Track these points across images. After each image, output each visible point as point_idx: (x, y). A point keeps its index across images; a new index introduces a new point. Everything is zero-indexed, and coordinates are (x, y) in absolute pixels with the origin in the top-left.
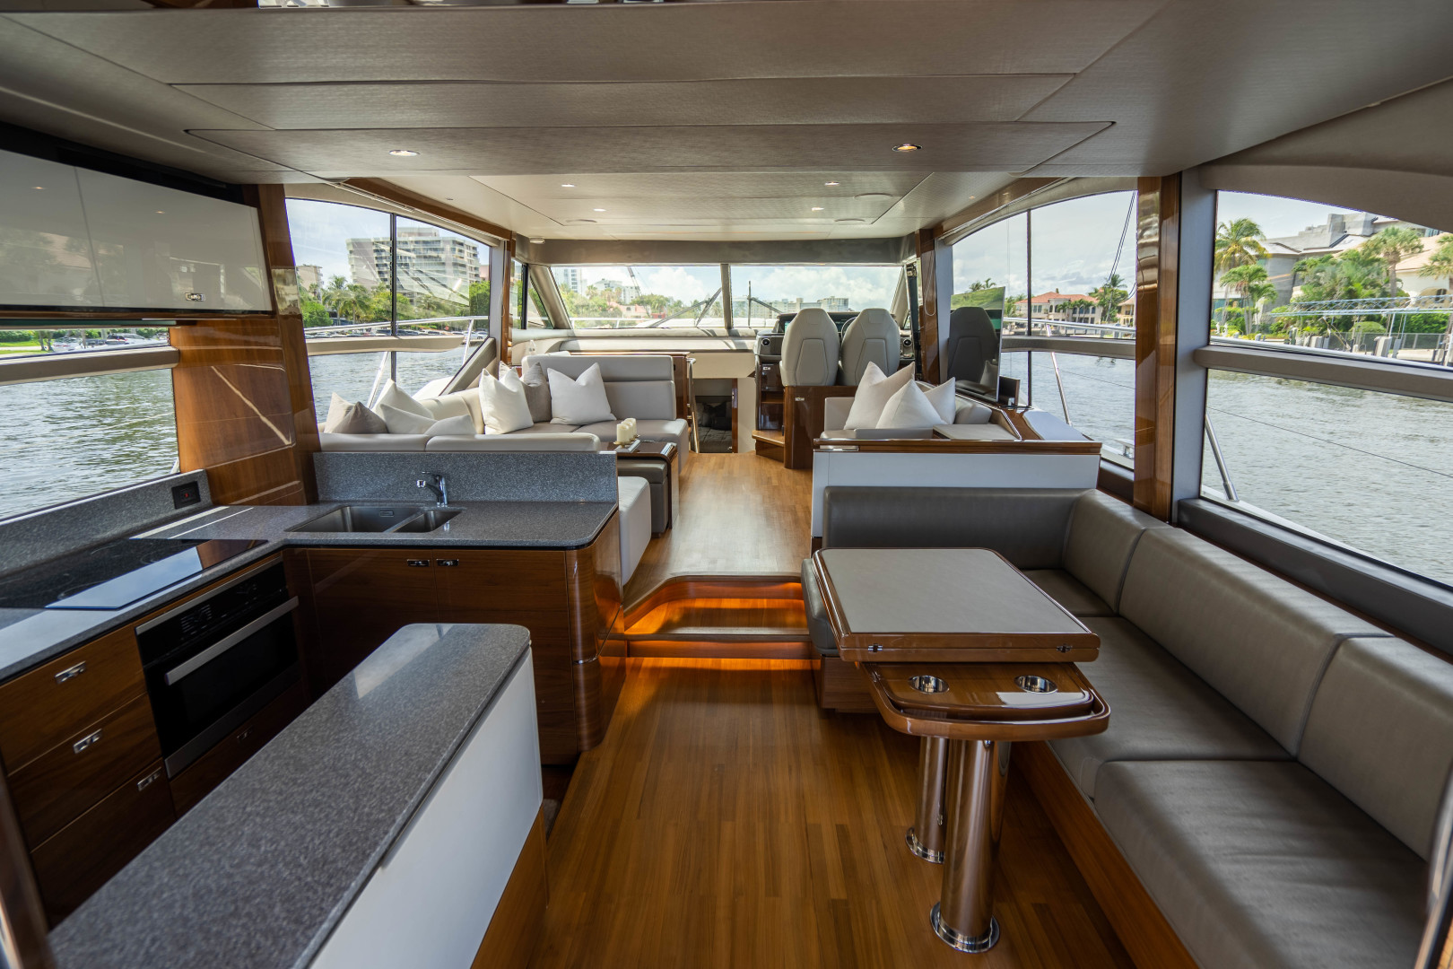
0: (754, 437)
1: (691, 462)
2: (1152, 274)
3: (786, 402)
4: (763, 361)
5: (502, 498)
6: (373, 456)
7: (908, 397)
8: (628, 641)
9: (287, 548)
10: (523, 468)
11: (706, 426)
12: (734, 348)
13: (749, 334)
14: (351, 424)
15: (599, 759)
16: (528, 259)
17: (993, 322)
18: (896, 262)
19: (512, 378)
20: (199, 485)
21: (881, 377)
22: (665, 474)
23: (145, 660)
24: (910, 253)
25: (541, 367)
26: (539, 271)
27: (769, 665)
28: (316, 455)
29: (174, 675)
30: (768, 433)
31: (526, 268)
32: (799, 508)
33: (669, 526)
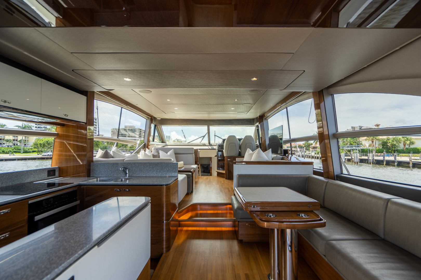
0: (216, 171)
1: (199, 178)
2: (321, 129)
3: (225, 162)
4: (219, 151)
5: (144, 176)
6: (108, 163)
7: (259, 153)
8: (179, 222)
9: (79, 186)
10: (151, 167)
11: (203, 172)
12: (211, 148)
13: (215, 145)
14: (103, 156)
15: (168, 256)
16: (156, 124)
17: (281, 141)
18: (253, 125)
19: (149, 152)
20: (56, 171)
21: (251, 152)
22: (191, 176)
24: (257, 122)
25: (157, 150)
26: (159, 127)
27: (222, 229)
28: (92, 163)
29: (37, 218)
30: (220, 170)
31: (155, 126)
32: (230, 188)
33: (192, 192)
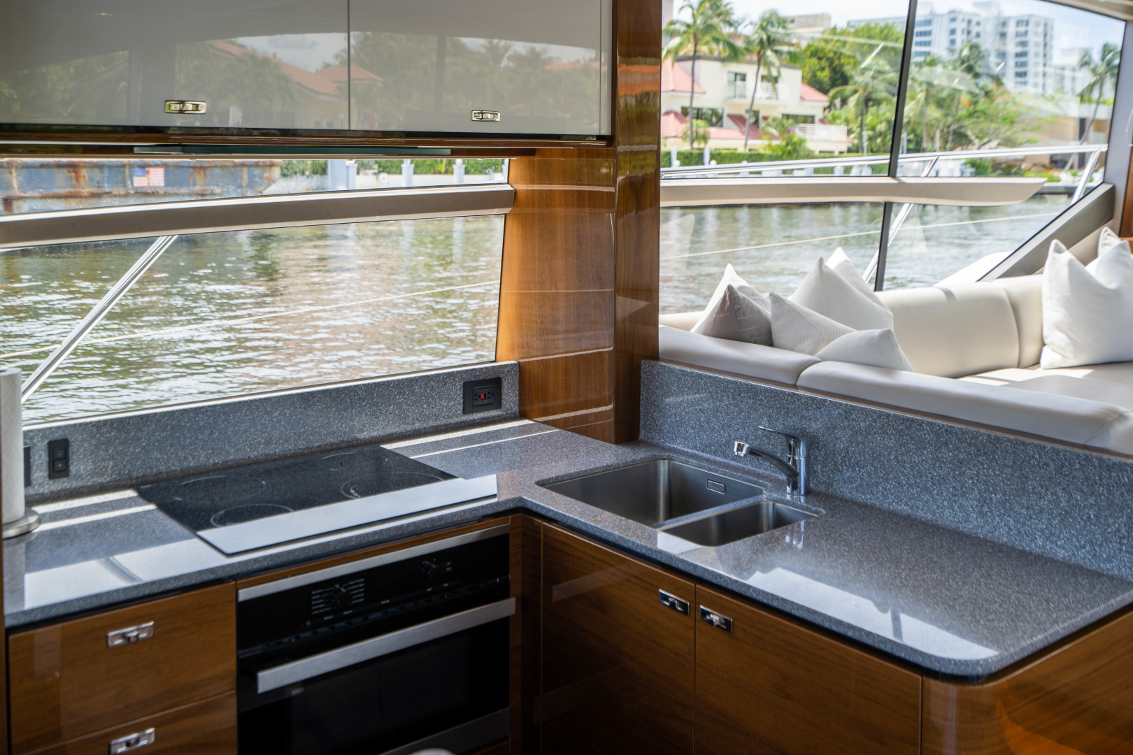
9: (521, 513)
14: (719, 321)
20: (505, 384)
23: (242, 644)
28: (643, 365)
29: (269, 679)
